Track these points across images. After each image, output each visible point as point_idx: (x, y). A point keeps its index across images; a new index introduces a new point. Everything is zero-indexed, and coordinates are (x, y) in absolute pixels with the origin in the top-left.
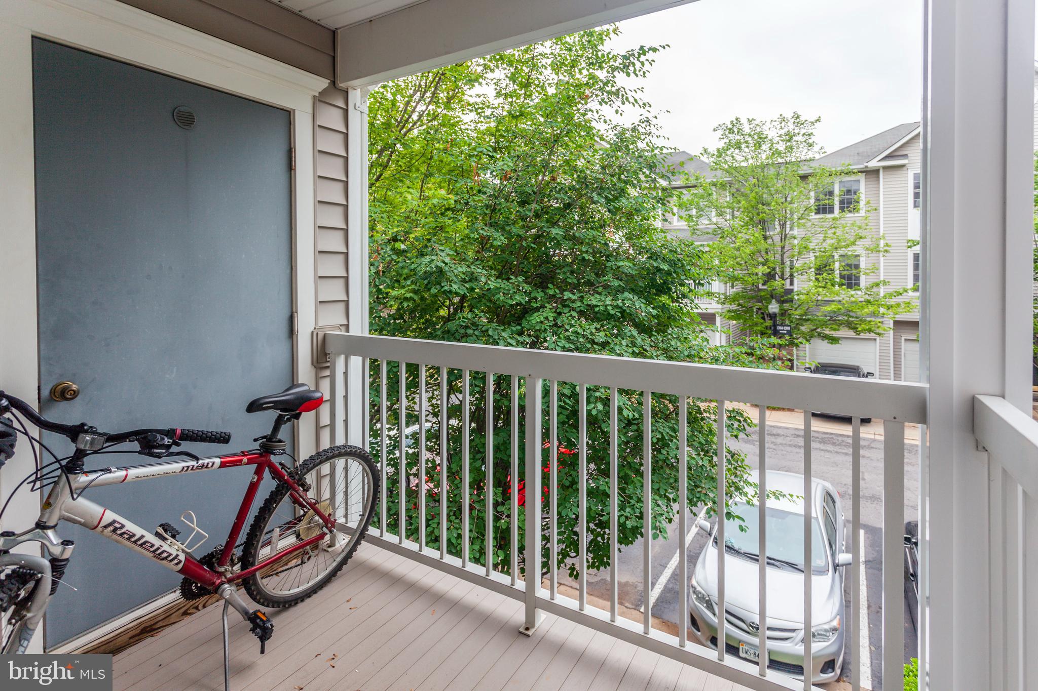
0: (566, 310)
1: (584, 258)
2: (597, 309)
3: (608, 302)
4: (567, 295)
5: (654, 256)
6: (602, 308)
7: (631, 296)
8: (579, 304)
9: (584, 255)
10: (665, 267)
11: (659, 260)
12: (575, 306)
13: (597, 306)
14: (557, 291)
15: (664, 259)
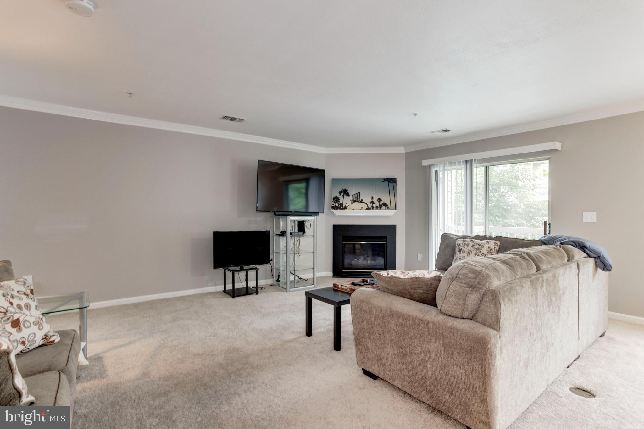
0: (498, 224)
1: (503, 208)
2: (509, 224)
3: (513, 222)
4: (498, 219)
5: (529, 207)
6: (510, 224)
7: (521, 220)
8: (502, 222)
9: (503, 207)
10: (533, 211)
11: (531, 208)
12: (501, 223)
13: (508, 223)
14: (494, 218)
15: (533, 208)
